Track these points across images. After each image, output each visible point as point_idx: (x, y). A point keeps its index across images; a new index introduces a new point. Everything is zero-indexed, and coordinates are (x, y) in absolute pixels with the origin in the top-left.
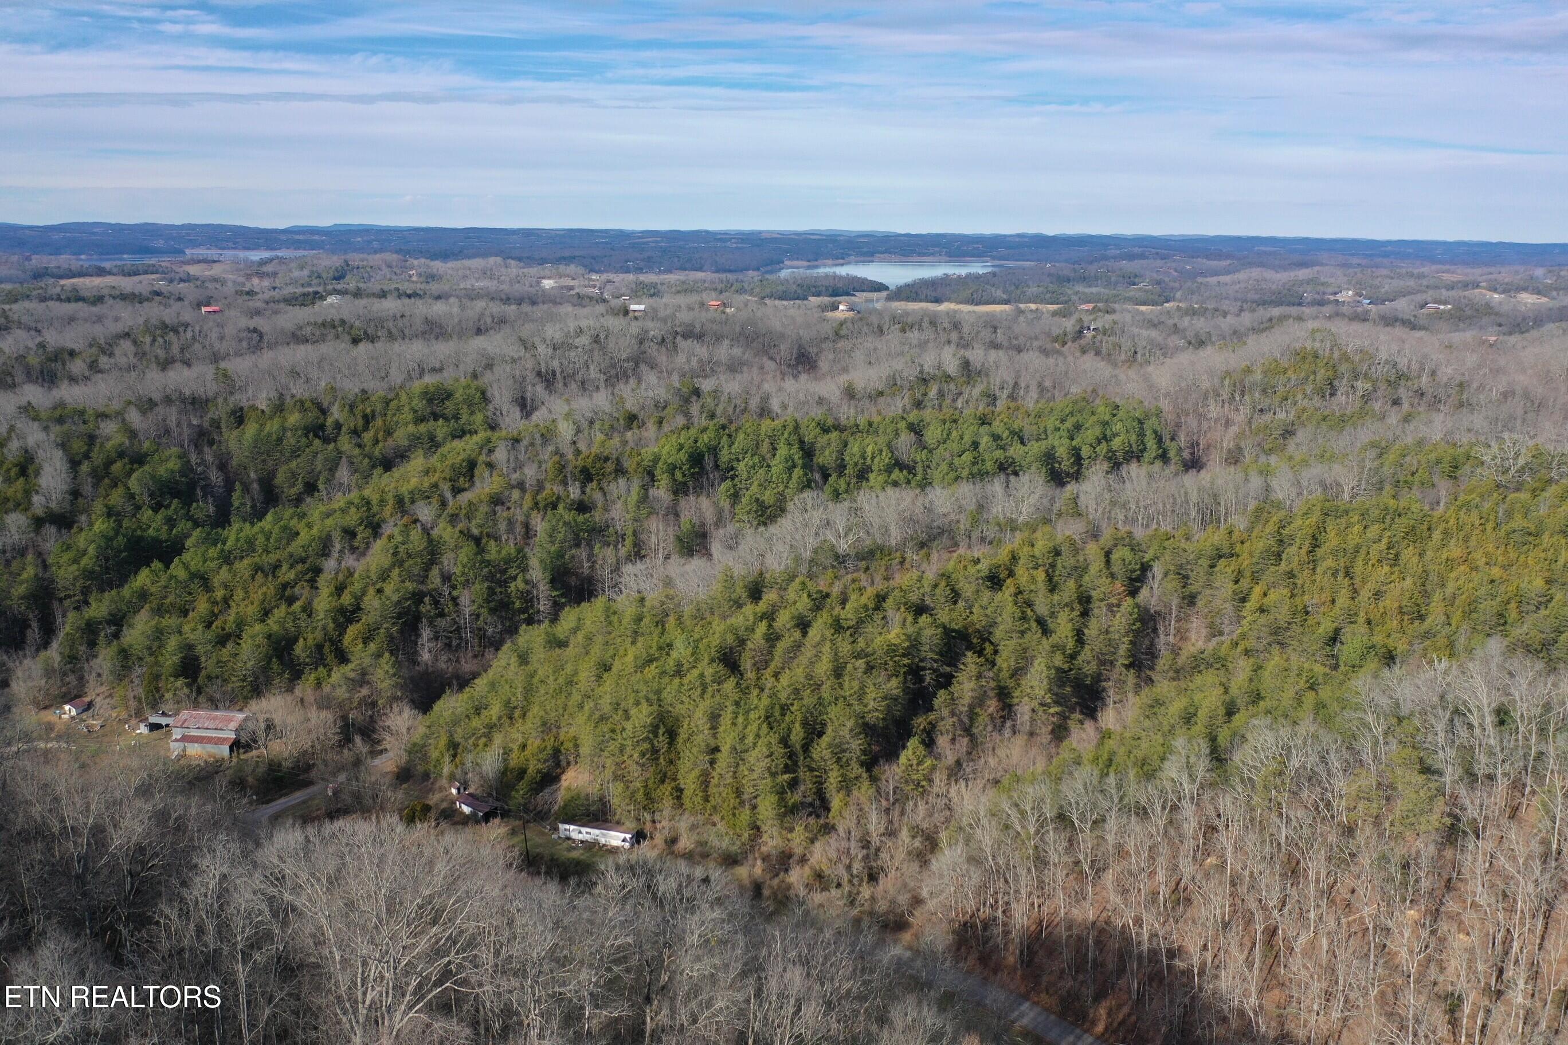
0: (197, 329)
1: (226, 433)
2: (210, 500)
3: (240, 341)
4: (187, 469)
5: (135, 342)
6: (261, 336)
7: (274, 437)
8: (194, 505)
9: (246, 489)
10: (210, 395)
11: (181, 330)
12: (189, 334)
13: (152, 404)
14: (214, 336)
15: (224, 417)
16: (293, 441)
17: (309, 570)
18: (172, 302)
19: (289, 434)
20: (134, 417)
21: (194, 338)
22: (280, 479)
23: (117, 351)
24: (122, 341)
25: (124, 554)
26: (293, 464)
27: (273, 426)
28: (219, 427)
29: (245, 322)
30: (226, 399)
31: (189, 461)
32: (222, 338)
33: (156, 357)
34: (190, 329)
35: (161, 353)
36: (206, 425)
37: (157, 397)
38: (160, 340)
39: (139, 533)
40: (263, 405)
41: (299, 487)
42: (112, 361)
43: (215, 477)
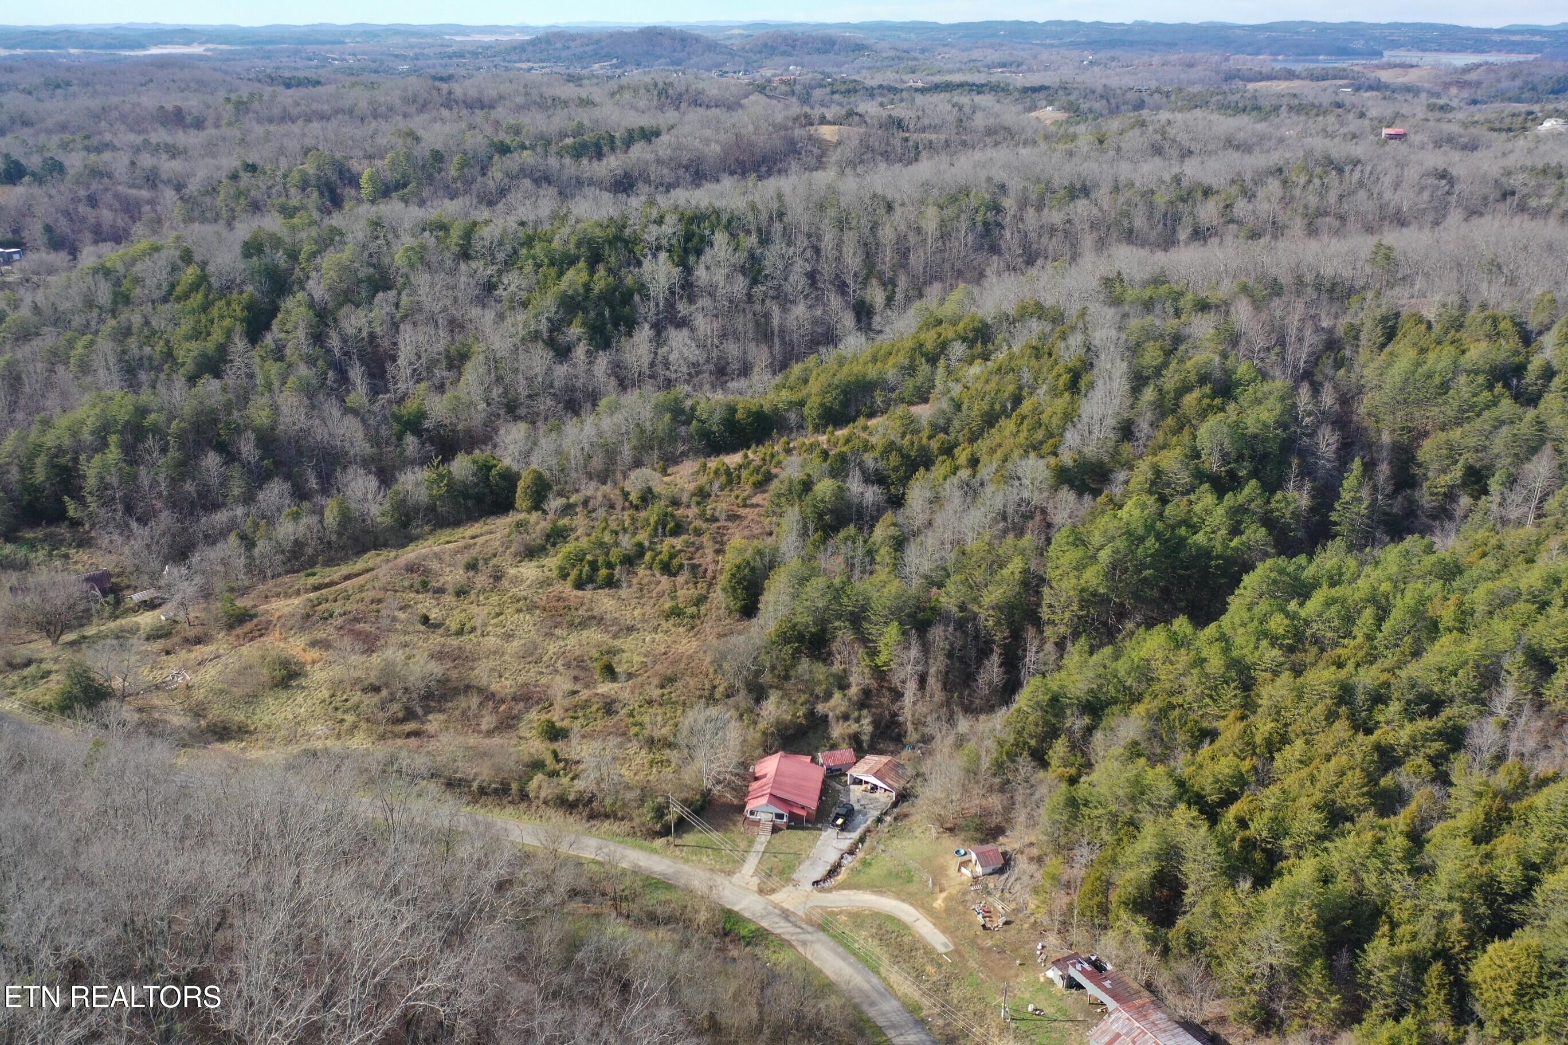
0: (1369, 168)
1: (1364, 354)
2: (1308, 486)
3: (1422, 189)
4: (1289, 418)
5: (1285, 182)
6: (1452, 182)
7: (1437, 380)
8: (1279, 495)
9: (1370, 466)
10: (1359, 283)
11: (1348, 168)
12: (1356, 175)
13: (1276, 289)
14: (1388, 180)
15: (1369, 324)
16: (1465, 393)
17: (1440, 735)
18: (1351, 116)
19: (1463, 379)
20: (1242, 314)
21: (1361, 184)
22: (1427, 451)
23: (1261, 193)
24: (1270, 180)
25: (1147, 572)
26: (1456, 434)
27: (1440, 359)
28: (1356, 338)
29: (1435, 159)
30: (1378, 294)
31: (1294, 406)
32: (1397, 185)
33: (1306, 207)
34: (1359, 167)
35: (1313, 200)
36: (1340, 330)
37: (1286, 279)
38: (1317, 181)
39: (1183, 531)
40: (1430, 314)
41: (1456, 474)
42: (1251, 207)
43: (1327, 441)
